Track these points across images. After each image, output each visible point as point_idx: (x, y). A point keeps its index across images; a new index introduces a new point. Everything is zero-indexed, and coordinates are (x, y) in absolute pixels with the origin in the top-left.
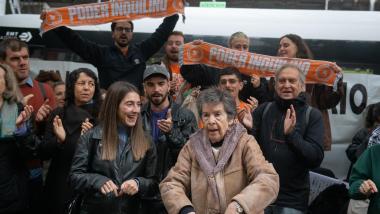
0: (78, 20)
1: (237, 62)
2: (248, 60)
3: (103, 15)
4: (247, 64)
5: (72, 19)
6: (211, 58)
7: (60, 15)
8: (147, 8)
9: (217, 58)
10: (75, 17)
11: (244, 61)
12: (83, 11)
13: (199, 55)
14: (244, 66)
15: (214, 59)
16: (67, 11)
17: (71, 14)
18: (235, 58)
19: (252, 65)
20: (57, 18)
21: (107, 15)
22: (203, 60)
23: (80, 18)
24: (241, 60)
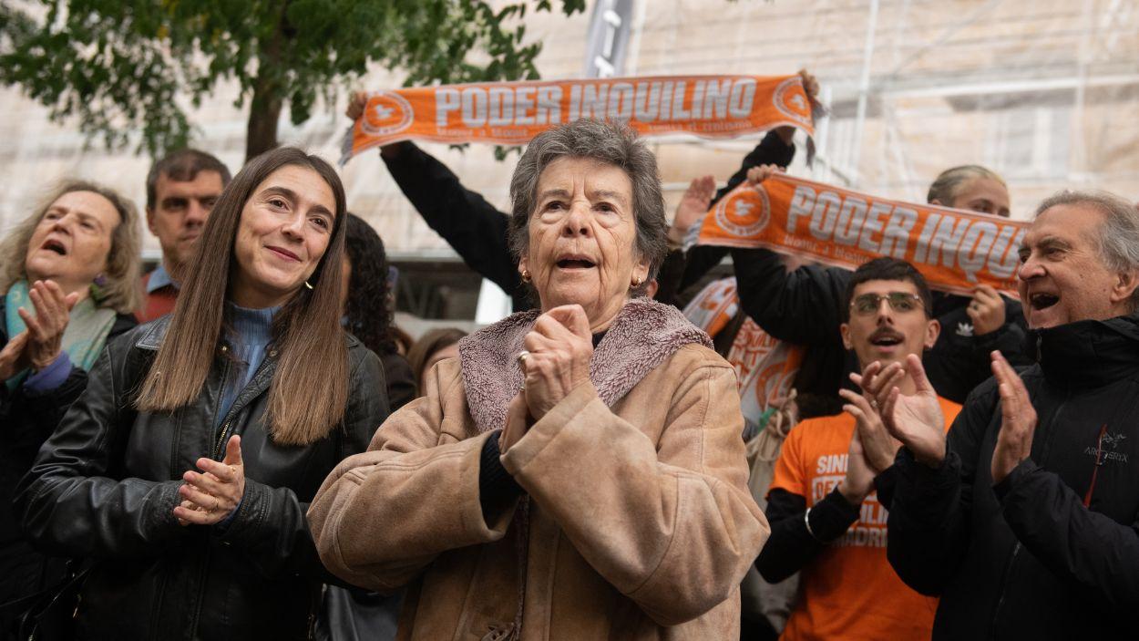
0: (460, 126)
1: (878, 237)
2: (917, 230)
3: (541, 119)
4: (912, 245)
5: (442, 121)
6: (791, 225)
7: (407, 107)
8: (687, 105)
9: (814, 225)
10: (455, 116)
11: (904, 234)
12: (482, 102)
13: (757, 214)
14: (900, 253)
15: (803, 232)
16: (431, 98)
17: (442, 107)
18: (873, 225)
19: (929, 247)
20: (397, 116)
21: (556, 117)
22: (767, 235)
23: (467, 120)
24: (892, 228)
